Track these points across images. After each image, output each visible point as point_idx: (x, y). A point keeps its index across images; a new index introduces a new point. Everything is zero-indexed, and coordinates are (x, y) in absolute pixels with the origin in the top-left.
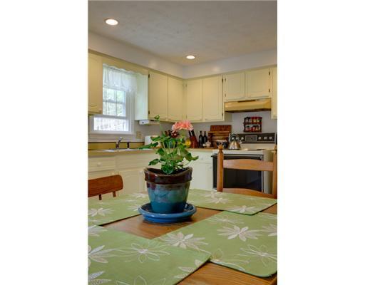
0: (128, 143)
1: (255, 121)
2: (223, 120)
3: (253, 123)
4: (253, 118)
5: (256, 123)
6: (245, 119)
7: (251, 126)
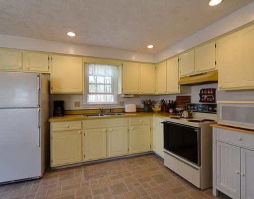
0: (111, 109)
1: (209, 92)
2: (179, 92)
3: (207, 94)
4: (207, 90)
5: (210, 94)
6: (201, 91)
7: (206, 96)
